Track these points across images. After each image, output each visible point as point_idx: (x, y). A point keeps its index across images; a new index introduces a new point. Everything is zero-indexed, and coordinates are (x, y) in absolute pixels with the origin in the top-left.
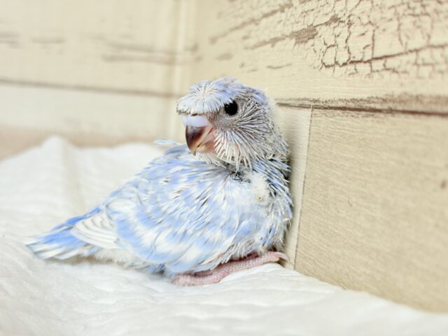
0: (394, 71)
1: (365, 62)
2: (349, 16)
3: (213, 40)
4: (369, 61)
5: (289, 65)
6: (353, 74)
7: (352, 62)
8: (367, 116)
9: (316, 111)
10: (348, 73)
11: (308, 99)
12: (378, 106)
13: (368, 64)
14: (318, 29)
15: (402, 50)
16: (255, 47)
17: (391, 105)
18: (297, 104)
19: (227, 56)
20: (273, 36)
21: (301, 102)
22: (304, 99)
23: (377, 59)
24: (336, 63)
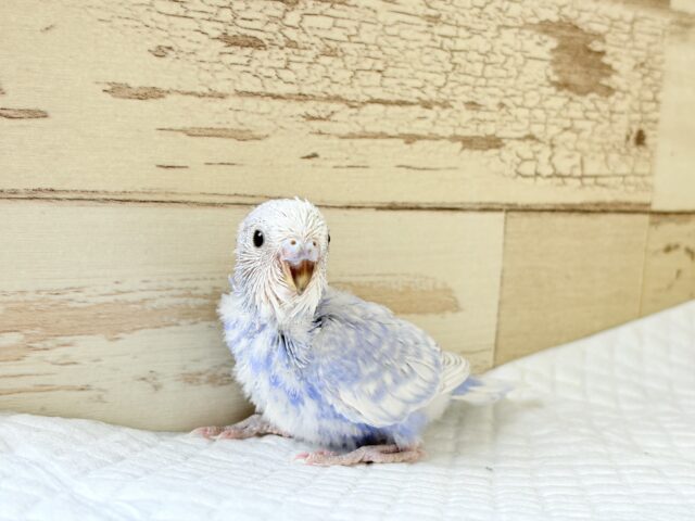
2: (551, 140)
7: (558, 176)
9: (511, 214)
10: (555, 184)
11: (499, 204)
12: (592, 208)
14: (504, 141)
15: (609, 172)
18: (478, 207)
20: (406, 131)
21: (483, 206)
24: (537, 174)
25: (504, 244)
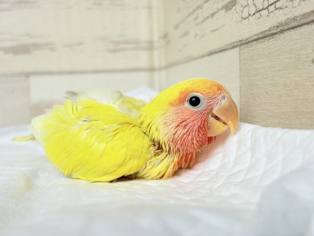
0: (280, 8)
1: (265, 9)
3: (176, 27)
4: (267, 8)
5: (223, 26)
6: (259, 18)
7: (258, 11)
8: (270, 39)
9: (242, 47)
10: (257, 18)
11: (236, 42)
12: (275, 31)
13: (266, 10)
16: (202, 22)
17: (281, 28)
18: (231, 46)
19: (186, 34)
20: (211, 12)
21: (232, 45)
22: (234, 42)
23: (271, 5)
24: (250, 15)
25: (240, 69)
